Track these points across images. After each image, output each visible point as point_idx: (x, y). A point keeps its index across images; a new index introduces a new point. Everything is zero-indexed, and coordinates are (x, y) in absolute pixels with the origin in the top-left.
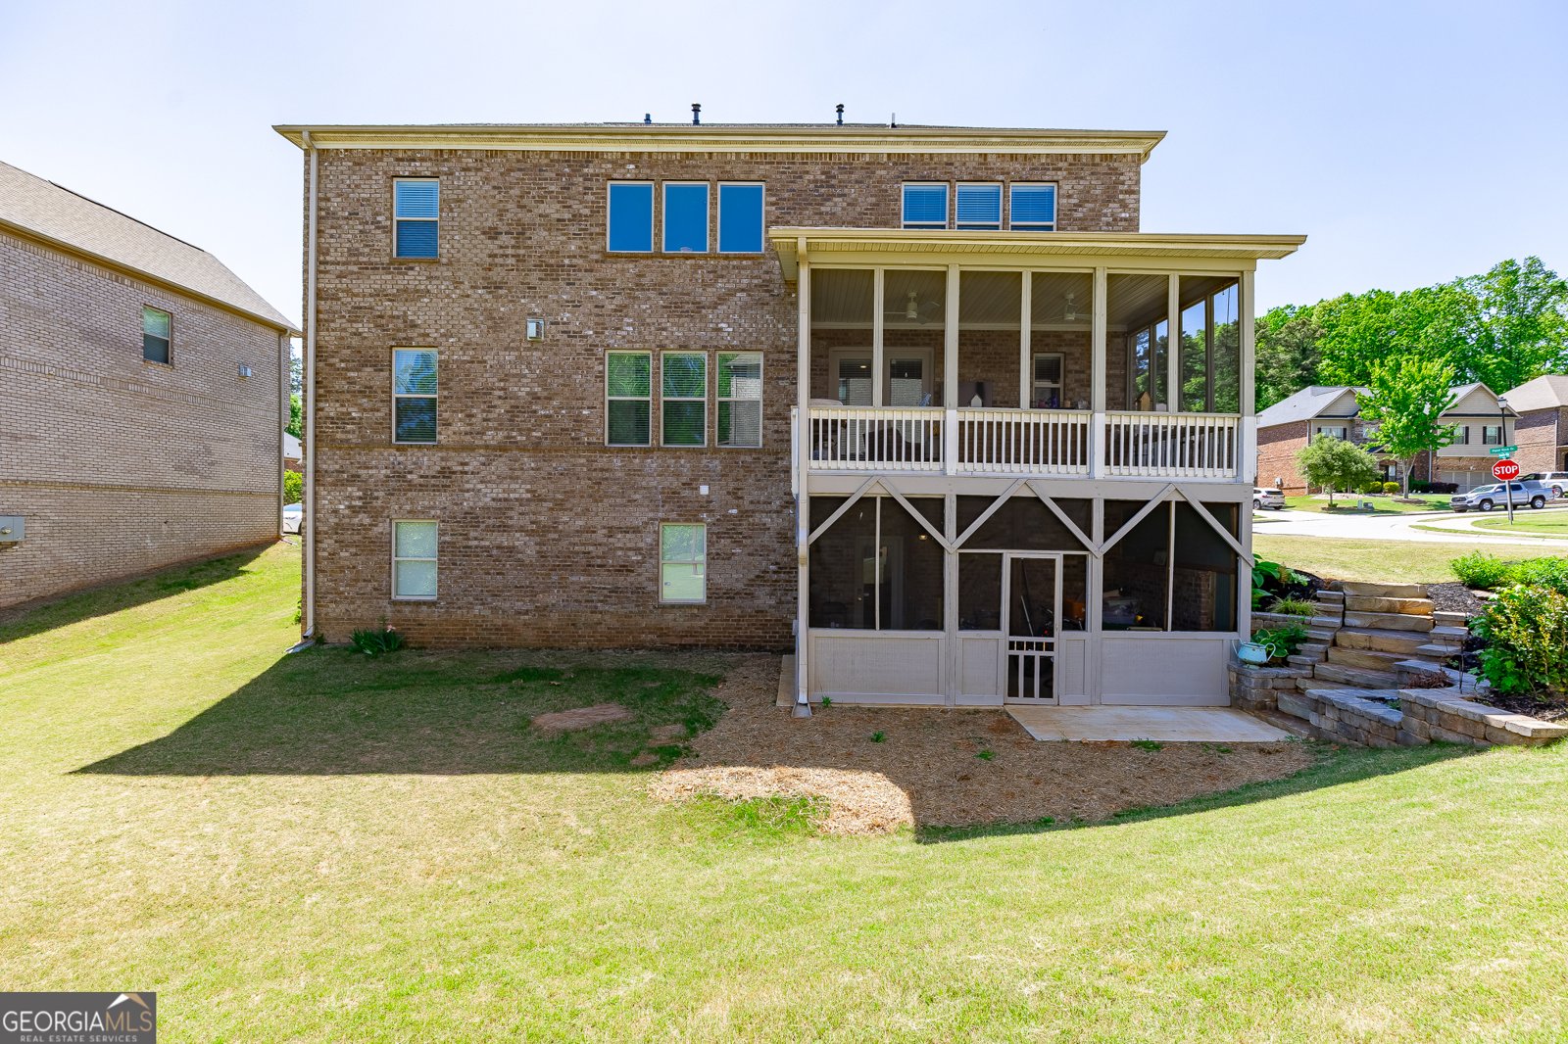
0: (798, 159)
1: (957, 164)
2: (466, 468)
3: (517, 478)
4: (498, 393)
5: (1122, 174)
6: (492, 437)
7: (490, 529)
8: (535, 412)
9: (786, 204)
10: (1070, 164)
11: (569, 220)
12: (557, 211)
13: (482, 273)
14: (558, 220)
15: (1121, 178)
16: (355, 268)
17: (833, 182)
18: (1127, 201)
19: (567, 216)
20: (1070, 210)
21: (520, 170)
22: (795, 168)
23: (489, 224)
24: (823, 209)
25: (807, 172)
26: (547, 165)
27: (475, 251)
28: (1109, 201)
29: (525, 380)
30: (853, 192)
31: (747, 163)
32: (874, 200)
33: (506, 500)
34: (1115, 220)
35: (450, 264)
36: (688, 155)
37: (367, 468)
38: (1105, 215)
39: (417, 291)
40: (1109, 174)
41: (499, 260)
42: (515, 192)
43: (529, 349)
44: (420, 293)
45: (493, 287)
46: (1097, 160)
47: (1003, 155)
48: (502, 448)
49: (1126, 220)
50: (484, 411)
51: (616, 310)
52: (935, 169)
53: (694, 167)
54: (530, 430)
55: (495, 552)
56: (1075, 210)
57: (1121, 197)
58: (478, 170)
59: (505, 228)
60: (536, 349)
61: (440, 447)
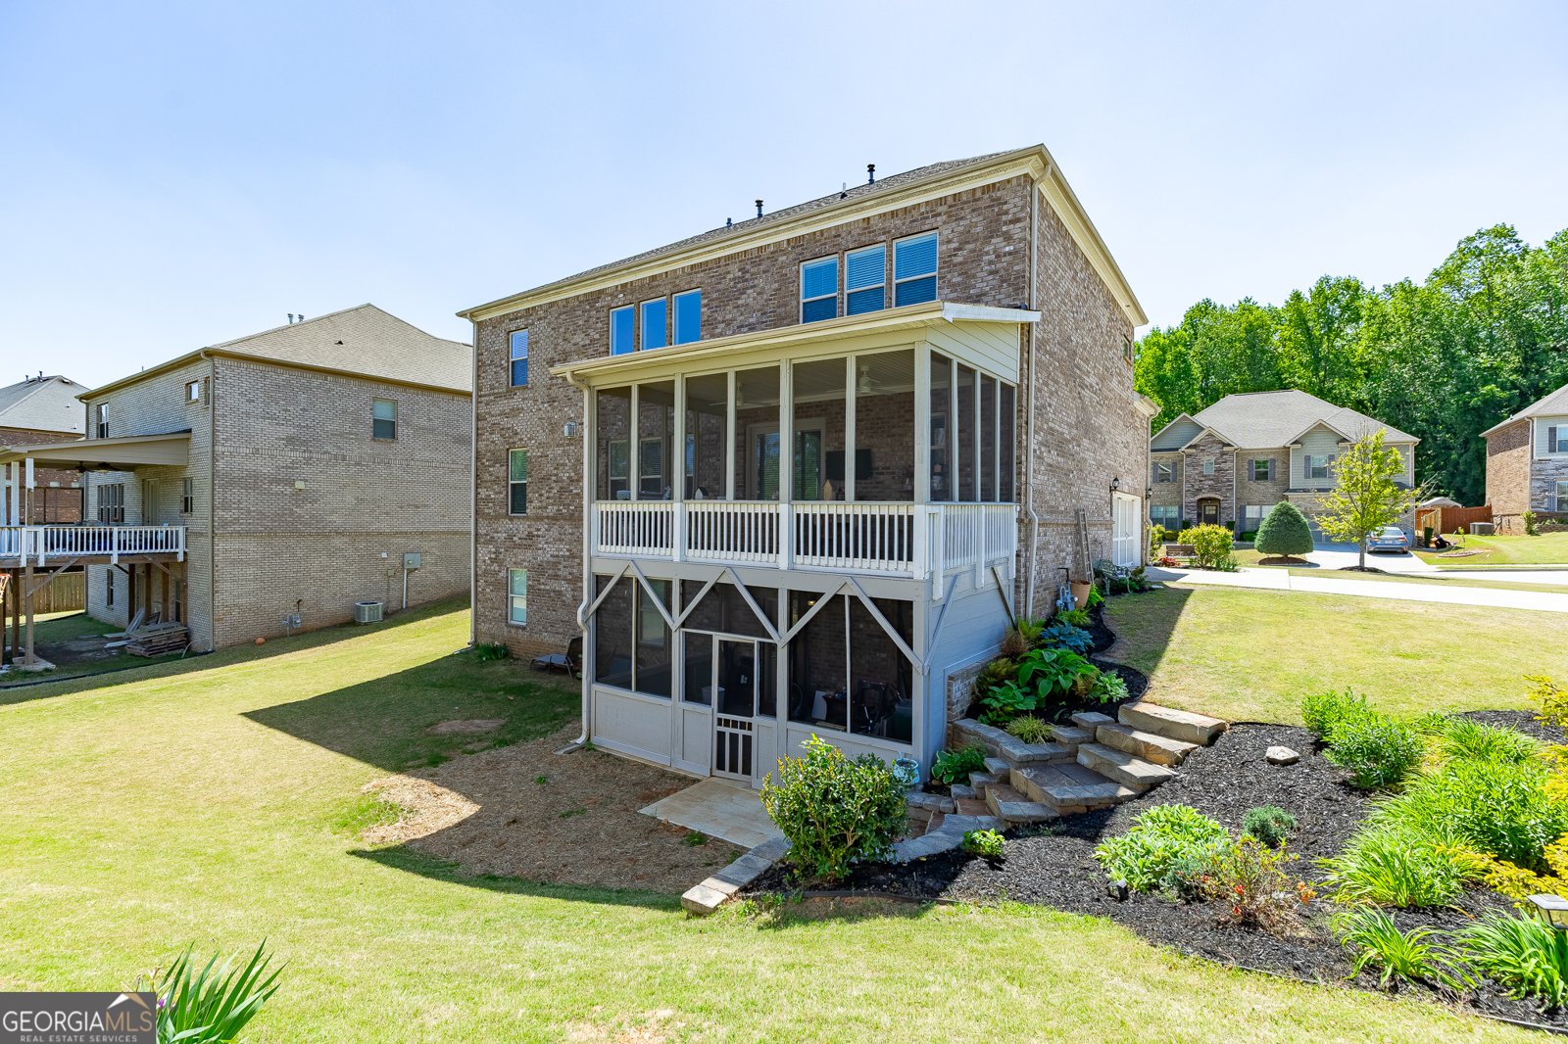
0: (722, 263)
1: (843, 235)
2: (540, 533)
3: (563, 540)
4: (554, 478)
5: (1006, 203)
6: (551, 510)
7: (550, 577)
8: (571, 491)
9: (714, 304)
10: (950, 207)
11: (589, 345)
12: (583, 339)
13: (547, 392)
14: (583, 346)
15: (1005, 207)
16: (492, 398)
17: (748, 276)
18: (1012, 232)
19: (588, 342)
20: (950, 256)
21: (564, 313)
22: (720, 270)
23: (550, 356)
24: (740, 302)
25: (729, 272)
26: (578, 306)
27: (543, 377)
28: (992, 237)
29: (567, 468)
30: (760, 282)
31: (689, 275)
32: (776, 285)
33: (557, 556)
34: (998, 256)
35: (532, 388)
36: (653, 278)
37: (497, 532)
38: (987, 253)
39: (518, 409)
40: (993, 206)
41: (554, 381)
42: (562, 330)
43: (568, 445)
44: (520, 410)
45: (552, 400)
46: (978, 194)
47: (885, 214)
48: (554, 518)
49: (1010, 253)
50: (547, 492)
51: (612, 410)
52: (825, 244)
53: (657, 286)
54: (569, 505)
55: (552, 594)
56: (955, 255)
57: (1004, 229)
58: (545, 318)
59: (557, 358)
60: (572, 444)
61: (527, 518)
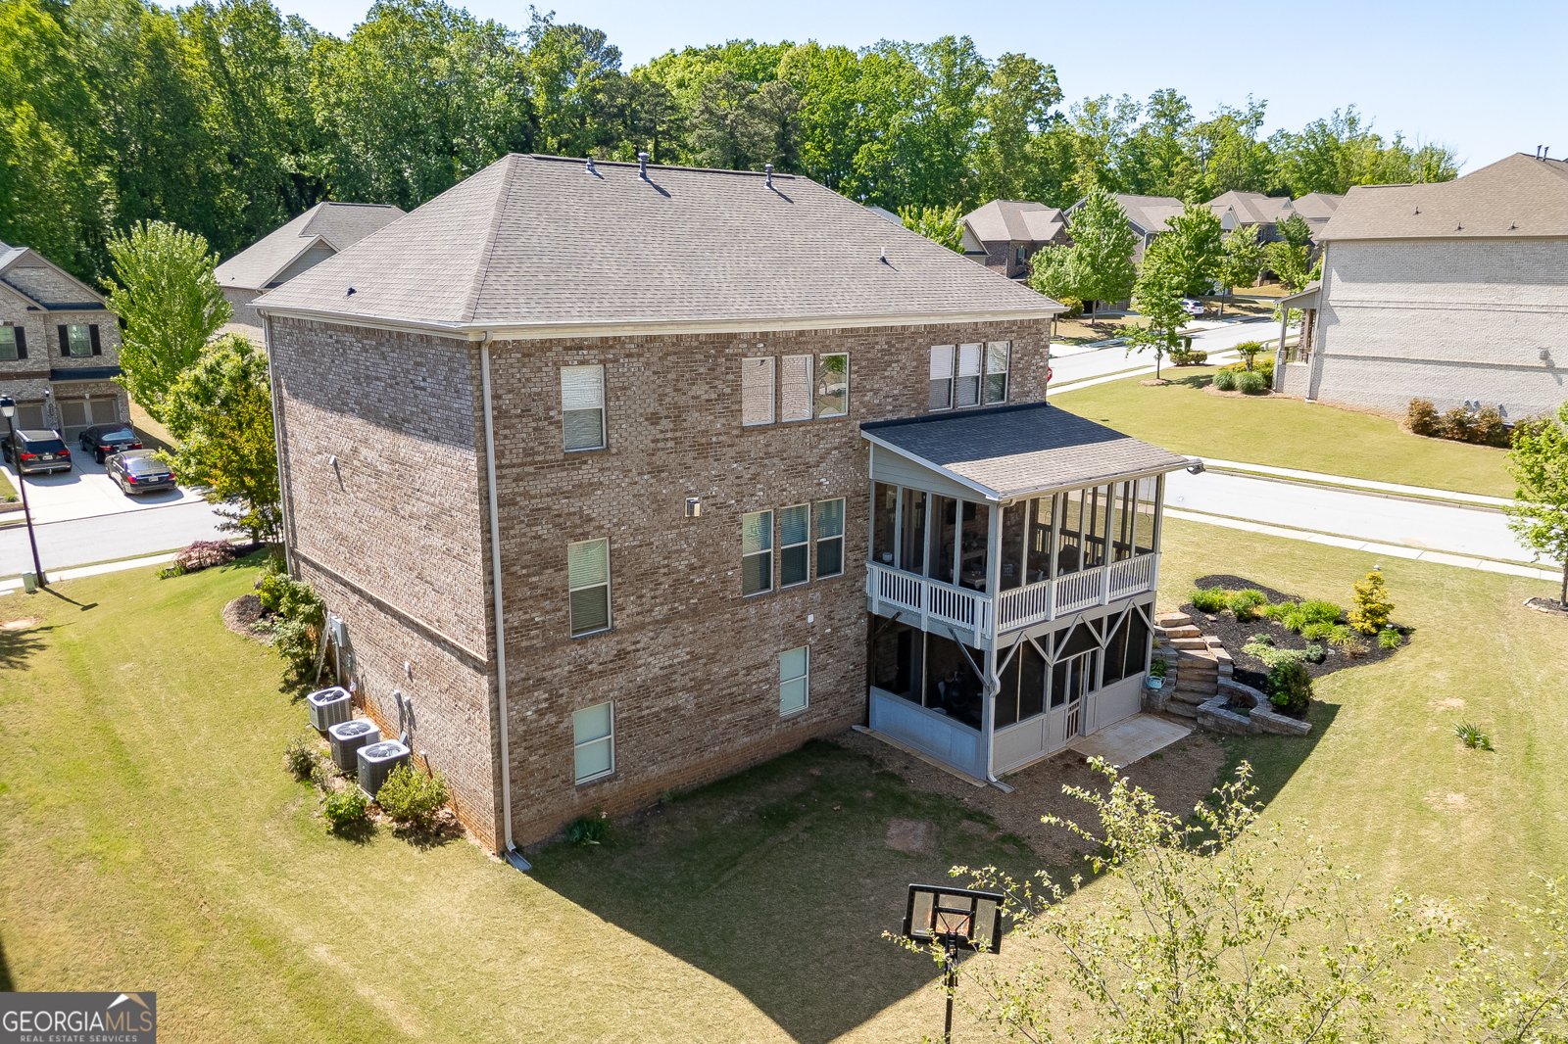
0: (872, 332)
2: (638, 646)
3: (679, 644)
4: (662, 571)
5: (1043, 332)
6: (660, 612)
7: (658, 696)
8: (692, 581)
9: (864, 372)
10: (1020, 327)
11: (716, 400)
12: (706, 392)
13: (647, 459)
14: (707, 401)
15: (1043, 335)
16: (531, 469)
17: (893, 350)
18: (1044, 352)
19: (714, 396)
20: (1017, 362)
21: (675, 353)
22: (870, 339)
23: (650, 410)
24: (886, 374)
25: (877, 343)
26: (696, 348)
27: (640, 438)
28: (1036, 354)
29: (683, 555)
30: (903, 358)
31: (841, 337)
32: (914, 364)
33: (671, 666)
34: (1038, 367)
35: (619, 453)
36: (801, 333)
37: (552, 669)
38: (1034, 364)
39: (591, 484)
40: (1037, 332)
41: (661, 445)
42: (672, 376)
43: (685, 525)
44: (593, 486)
45: (656, 471)
46: (1033, 323)
48: (667, 620)
49: (1043, 366)
50: (652, 590)
51: (751, 479)
52: (950, 335)
53: (804, 343)
54: (689, 599)
55: (663, 715)
56: (1020, 362)
57: (1042, 350)
58: (640, 355)
59: (664, 413)
60: (693, 524)
61: (614, 631)
